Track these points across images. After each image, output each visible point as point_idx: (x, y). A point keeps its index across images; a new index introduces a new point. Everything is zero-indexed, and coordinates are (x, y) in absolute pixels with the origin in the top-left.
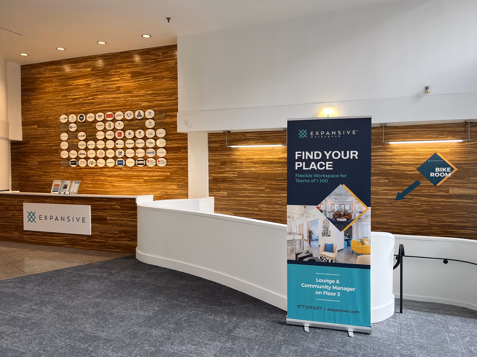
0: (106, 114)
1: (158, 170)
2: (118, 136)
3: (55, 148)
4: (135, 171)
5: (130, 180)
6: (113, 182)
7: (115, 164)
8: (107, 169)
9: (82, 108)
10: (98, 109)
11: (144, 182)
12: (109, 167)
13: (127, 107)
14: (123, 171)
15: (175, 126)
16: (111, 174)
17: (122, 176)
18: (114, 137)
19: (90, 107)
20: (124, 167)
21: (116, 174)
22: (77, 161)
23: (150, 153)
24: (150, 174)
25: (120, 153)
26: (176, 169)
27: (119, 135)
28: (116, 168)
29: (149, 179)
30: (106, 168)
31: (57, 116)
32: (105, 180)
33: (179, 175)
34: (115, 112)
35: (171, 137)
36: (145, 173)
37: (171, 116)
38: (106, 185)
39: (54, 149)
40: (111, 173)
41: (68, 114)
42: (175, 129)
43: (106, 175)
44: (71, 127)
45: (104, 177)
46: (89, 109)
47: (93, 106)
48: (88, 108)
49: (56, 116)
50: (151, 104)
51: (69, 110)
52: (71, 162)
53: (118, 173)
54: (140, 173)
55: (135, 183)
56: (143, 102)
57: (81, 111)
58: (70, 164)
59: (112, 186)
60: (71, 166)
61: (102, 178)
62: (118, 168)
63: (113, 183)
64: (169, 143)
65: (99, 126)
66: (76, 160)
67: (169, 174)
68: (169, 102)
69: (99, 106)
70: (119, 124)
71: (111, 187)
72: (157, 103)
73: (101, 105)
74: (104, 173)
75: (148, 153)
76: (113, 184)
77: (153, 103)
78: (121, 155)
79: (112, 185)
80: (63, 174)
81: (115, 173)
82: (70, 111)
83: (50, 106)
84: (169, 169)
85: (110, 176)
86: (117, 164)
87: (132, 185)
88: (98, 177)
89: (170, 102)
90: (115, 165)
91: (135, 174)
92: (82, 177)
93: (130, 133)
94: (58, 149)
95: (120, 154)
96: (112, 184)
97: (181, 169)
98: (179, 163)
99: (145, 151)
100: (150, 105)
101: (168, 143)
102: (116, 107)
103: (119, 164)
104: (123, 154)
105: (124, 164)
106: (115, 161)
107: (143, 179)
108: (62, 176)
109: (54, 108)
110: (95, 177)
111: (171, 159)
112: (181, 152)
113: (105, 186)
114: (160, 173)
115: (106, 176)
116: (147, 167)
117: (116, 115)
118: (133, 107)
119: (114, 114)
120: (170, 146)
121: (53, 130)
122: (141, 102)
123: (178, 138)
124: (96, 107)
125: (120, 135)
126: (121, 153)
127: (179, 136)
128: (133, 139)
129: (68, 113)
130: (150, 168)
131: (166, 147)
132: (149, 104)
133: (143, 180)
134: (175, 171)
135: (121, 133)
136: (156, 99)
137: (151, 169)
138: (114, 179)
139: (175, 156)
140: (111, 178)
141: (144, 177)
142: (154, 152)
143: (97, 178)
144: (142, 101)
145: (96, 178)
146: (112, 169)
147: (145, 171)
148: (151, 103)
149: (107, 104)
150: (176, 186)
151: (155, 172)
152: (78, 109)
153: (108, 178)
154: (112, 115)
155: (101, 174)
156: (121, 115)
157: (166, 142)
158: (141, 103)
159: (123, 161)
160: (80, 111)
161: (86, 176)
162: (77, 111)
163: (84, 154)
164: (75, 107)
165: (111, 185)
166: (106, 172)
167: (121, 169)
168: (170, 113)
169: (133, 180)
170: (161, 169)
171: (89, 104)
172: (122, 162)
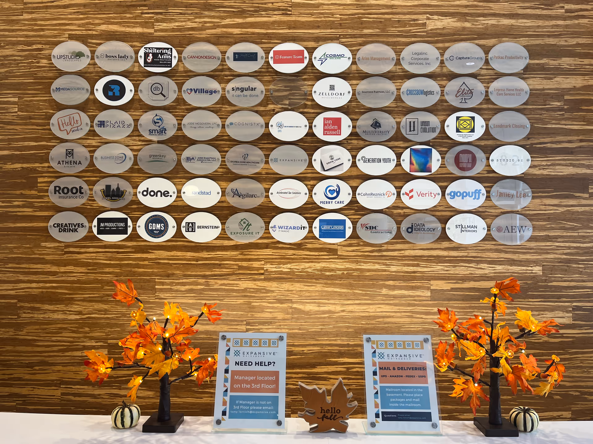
0: (274, 49)
1: (494, 255)
2: (324, 130)
3: (18, 166)
4: (393, 258)
5: (370, 291)
6: (295, 297)
7: (311, 231)
8: (268, 251)
9: (163, 21)
10: (236, 31)
11: (432, 298)
12: (279, 242)
13: (366, 31)
14: (341, 257)
15: (565, 105)
16: (285, 268)
17: (340, 277)
18: (306, 135)
19: (197, 20)
20: (344, 246)
21: (309, 270)
22: (129, 220)
23: (464, 195)
24: (462, 270)
25: (332, 192)
26: (566, 254)
27: (332, 127)
28: (309, 246)
29: (452, 289)
30: (267, 246)
31: (39, 46)
32: (257, 290)
33: (581, 273)
34: (311, 44)
35: (547, 142)
36: (439, 268)
37: (549, 69)
38: (262, 310)
39: (14, 171)
40: (289, 266)
41: (90, 41)
42: (563, 115)
43: (262, 274)
44: (191, 227)
45: (255, 280)
46: (193, 29)
47: (214, 17)
48: (190, 25)
49: (34, 47)
50: (467, 25)
51: (99, 24)
52: (102, 225)
53: (319, 266)
54: (418, 265)
55: (395, 305)
56: (436, 17)
57: (156, 31)
58: (95, 230)
59: (292, 313)
60: (100, 237)
61: (244, 284)
62: (321, 246)
63: (292, 302)
64: (542, 161)
65: (239, 92)
66: (124, 216)
67: (537, 270)
68: (540, 23)
69: (240, 21)
70: (332, 88)
71: (289, 316)
72: (492, 21)
73: (252, 16)
74: (256, 264)
75: (454, 195)
76: (295, 306)
77: (477, 21)
78: (337, 200)
79: (290, 310)
80: (54, 269)
81: (307, 265)
82: (104, 27)
83: (9, 9)
84: (540, 254)
85: (281, 278)
86: (316, 233)
87: (378, 310)
88: (224, 279)
89: (547, 23)
90: (310, 236)
91: (393, 269)
92: (149, 281)
93: (377, 122)
94: (34, 170)
95: (330, 196)
96: (291, 308)
97: (586, 253)
98: (582, 233)
99: (443, 189)
100: (464, 28)
101: (536, 163)
102: (318, 27)
103: (323, 234)
104: (345, 197)
105: (349, 233)
106: (311, 221)
107: (428, 288)
108: (51, 278)
109: (26, 16)
110: (212, 282)
111: (548, 218)
112: (587, 195)
113: (259, 315)
114: (499, 268)
115: (262, 277)
116: (446, 244)
117: (318, 54)
118: (393, 30)
119: (311, 51)
120: (545, 172)
121: (16, 100)
122: (425, 16)
123: (576, 147)
124: (227, 21)
125: (336, 127)
126: (338, 193)
127: (581, 141)
128: (392, 144)
129: (92, 37)
130: (458, 248)
131: (529, 175)
132: (459, 25)
133: (428, 294)
134: (561, 261)
135: (337, 122)
136: (490, 8)
137: (466, 254)
138: (298, 286)
139: (561, 209)
140: (286, 286)
141: (432, 282)
142: (478, 192)
143: (222, 285)
144: (432, 14)
145: (217, 284)
146: (291, 252)
147: (439, 260)
148: (467, 21)
149: (276, 13)
150: (567, 312)
151: (478, 262)
152: (144, 25)
153: (273, 286)
154: (303, 55)
155: (241, 268)
156: (341, 56)
157: (531, 157)
158: (428, 19)
159: (343, 222)
160: (152, 31)
161: (168, 276)
162: (139, 30)
163: (165, 194)
164: (128, 16)
165: (285, 311)
166: (267, 262)
167: (332, 251)
168: (544, 61)
169: (384, 291)
170: (506, 252)
171: (196, 10)
172: (341, 227)
